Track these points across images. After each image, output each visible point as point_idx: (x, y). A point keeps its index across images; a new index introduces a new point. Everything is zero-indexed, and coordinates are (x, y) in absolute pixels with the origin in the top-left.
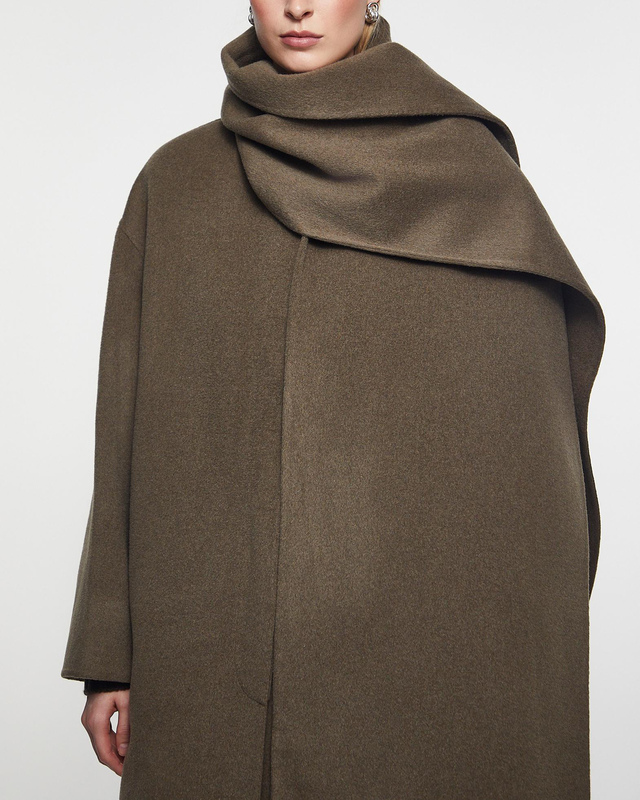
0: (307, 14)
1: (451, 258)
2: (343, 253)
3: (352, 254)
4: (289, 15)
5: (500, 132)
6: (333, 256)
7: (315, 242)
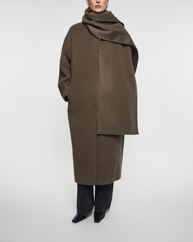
0: (100, 2)
1: (120, 42)
2: (105, 41)
3: (107, 41)
4: (97, 2)
5: (123, 24)
6: (104, 42)
7: (101, 40)
